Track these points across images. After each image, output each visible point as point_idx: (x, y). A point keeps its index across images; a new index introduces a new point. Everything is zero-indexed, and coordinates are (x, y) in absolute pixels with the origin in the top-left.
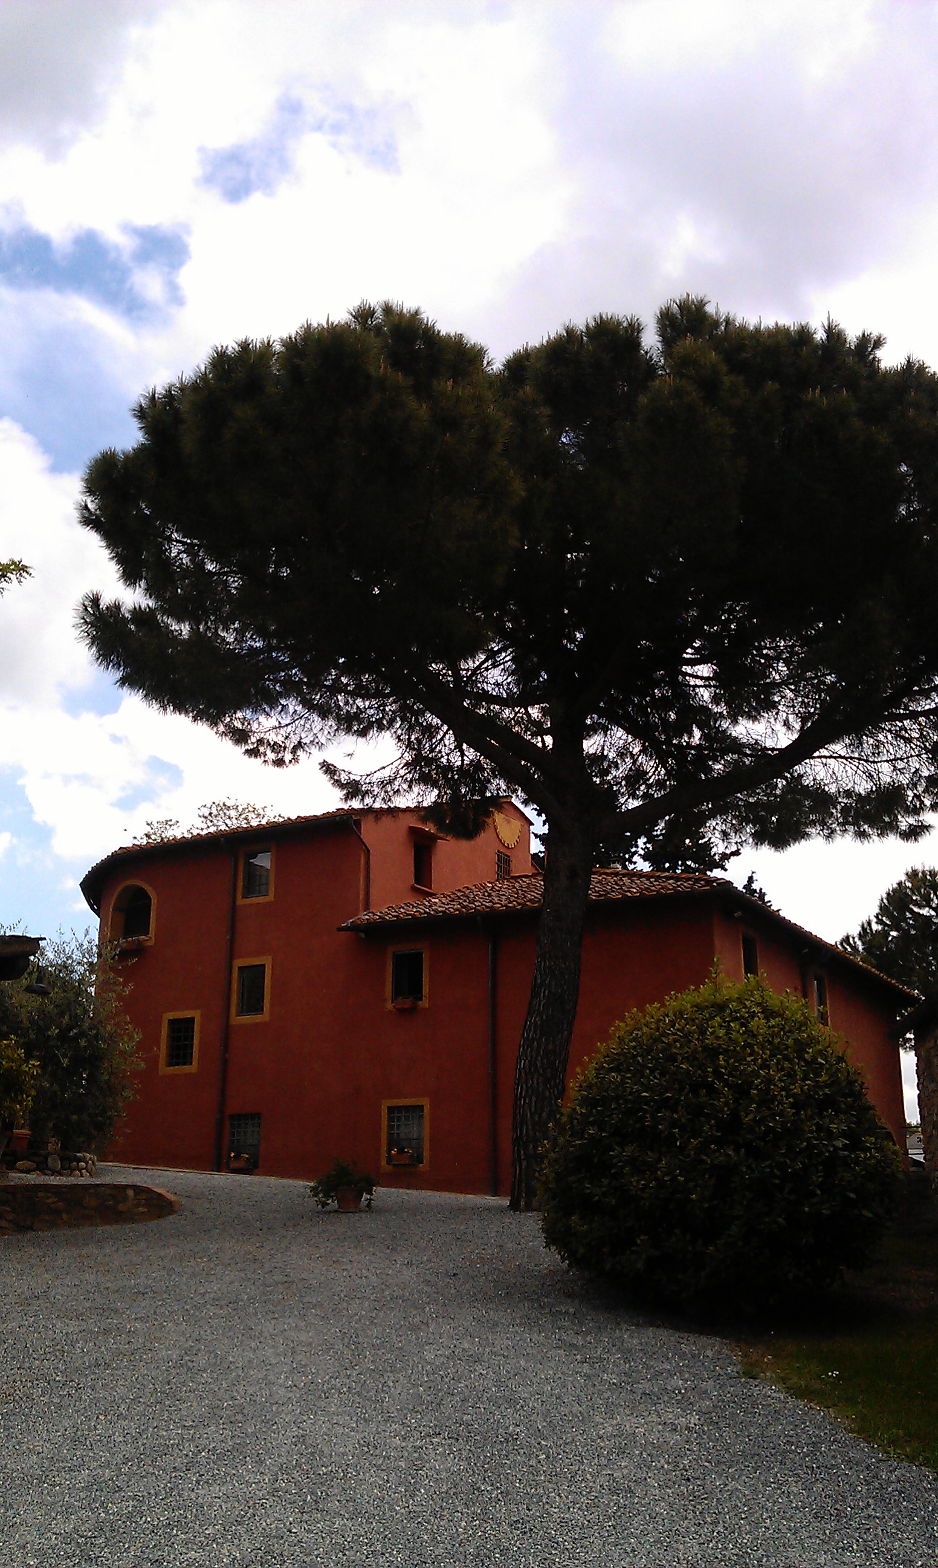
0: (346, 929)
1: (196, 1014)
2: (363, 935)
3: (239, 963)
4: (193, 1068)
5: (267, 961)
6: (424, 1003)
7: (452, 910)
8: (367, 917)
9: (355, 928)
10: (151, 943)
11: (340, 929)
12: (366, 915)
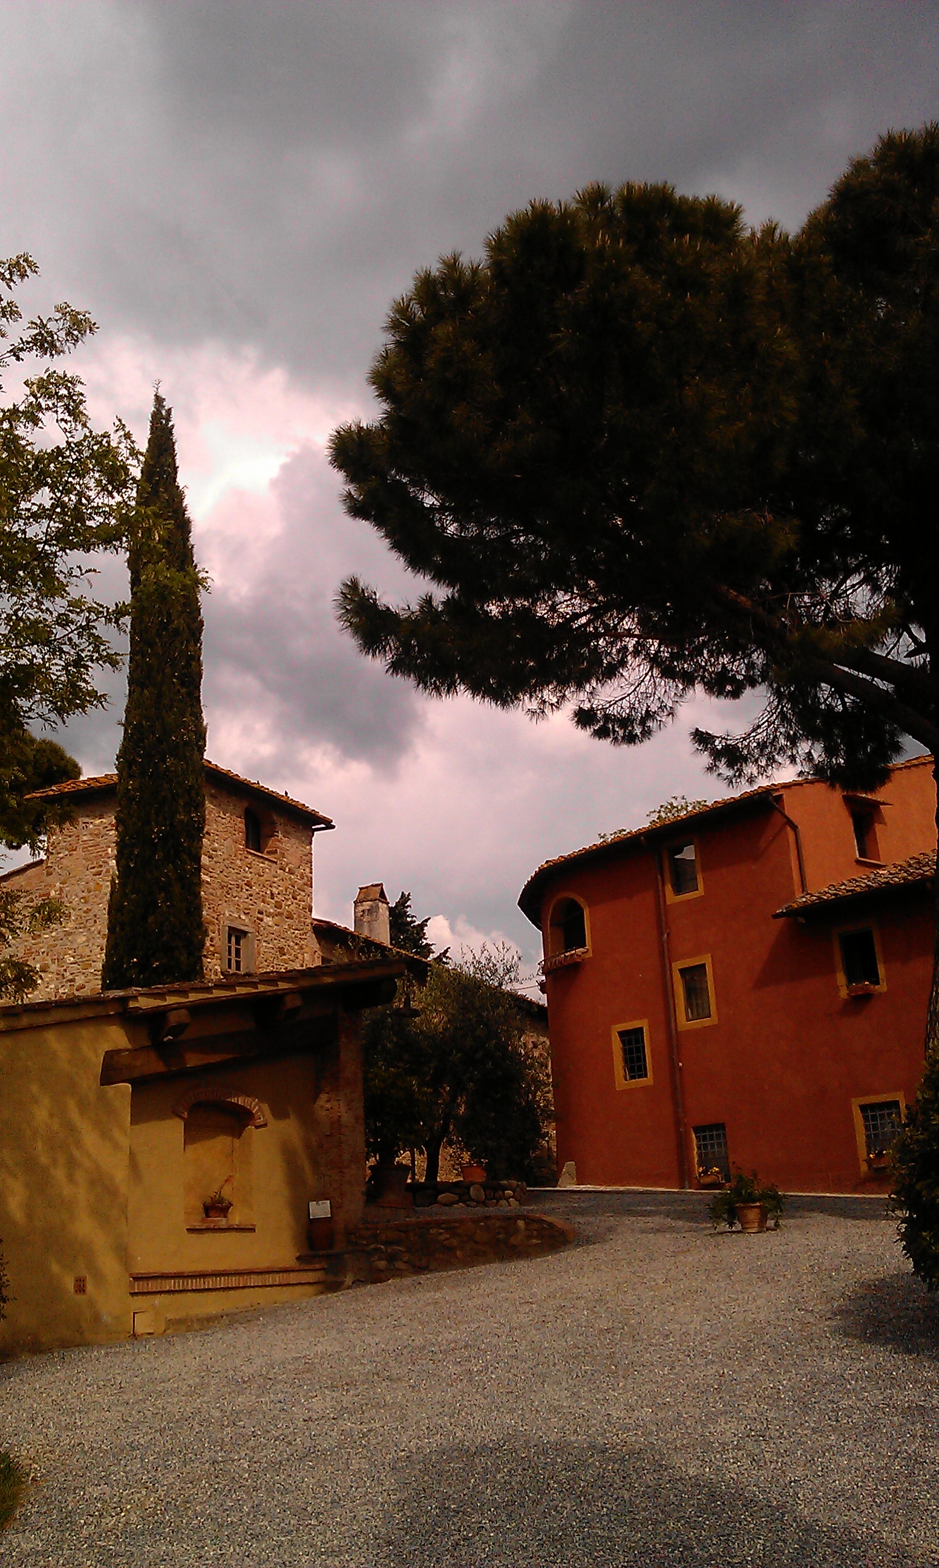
0: (782, 915)
1: (643, 1023)
2: (802, 920)
3: (677, 965)
4: (648, 1080)
5: (707, 960)
6: (882, 987)
7: (897, 880)
8: (804, 900)
9: (791, 914)
10: (590, 954)
11: (776, 916)
12: (803, 897)
